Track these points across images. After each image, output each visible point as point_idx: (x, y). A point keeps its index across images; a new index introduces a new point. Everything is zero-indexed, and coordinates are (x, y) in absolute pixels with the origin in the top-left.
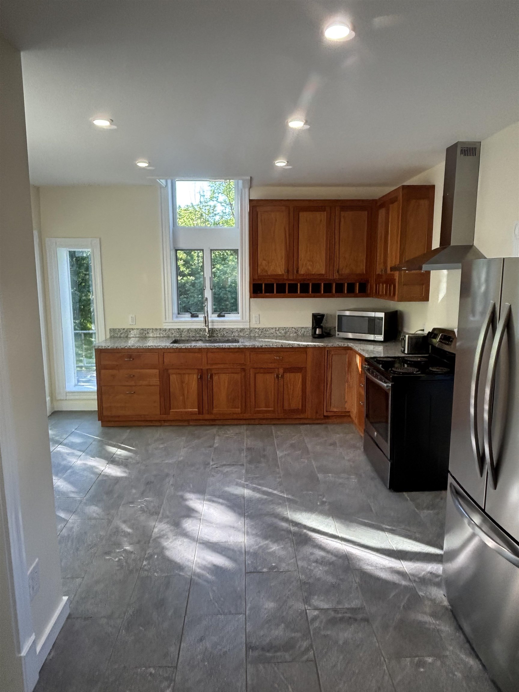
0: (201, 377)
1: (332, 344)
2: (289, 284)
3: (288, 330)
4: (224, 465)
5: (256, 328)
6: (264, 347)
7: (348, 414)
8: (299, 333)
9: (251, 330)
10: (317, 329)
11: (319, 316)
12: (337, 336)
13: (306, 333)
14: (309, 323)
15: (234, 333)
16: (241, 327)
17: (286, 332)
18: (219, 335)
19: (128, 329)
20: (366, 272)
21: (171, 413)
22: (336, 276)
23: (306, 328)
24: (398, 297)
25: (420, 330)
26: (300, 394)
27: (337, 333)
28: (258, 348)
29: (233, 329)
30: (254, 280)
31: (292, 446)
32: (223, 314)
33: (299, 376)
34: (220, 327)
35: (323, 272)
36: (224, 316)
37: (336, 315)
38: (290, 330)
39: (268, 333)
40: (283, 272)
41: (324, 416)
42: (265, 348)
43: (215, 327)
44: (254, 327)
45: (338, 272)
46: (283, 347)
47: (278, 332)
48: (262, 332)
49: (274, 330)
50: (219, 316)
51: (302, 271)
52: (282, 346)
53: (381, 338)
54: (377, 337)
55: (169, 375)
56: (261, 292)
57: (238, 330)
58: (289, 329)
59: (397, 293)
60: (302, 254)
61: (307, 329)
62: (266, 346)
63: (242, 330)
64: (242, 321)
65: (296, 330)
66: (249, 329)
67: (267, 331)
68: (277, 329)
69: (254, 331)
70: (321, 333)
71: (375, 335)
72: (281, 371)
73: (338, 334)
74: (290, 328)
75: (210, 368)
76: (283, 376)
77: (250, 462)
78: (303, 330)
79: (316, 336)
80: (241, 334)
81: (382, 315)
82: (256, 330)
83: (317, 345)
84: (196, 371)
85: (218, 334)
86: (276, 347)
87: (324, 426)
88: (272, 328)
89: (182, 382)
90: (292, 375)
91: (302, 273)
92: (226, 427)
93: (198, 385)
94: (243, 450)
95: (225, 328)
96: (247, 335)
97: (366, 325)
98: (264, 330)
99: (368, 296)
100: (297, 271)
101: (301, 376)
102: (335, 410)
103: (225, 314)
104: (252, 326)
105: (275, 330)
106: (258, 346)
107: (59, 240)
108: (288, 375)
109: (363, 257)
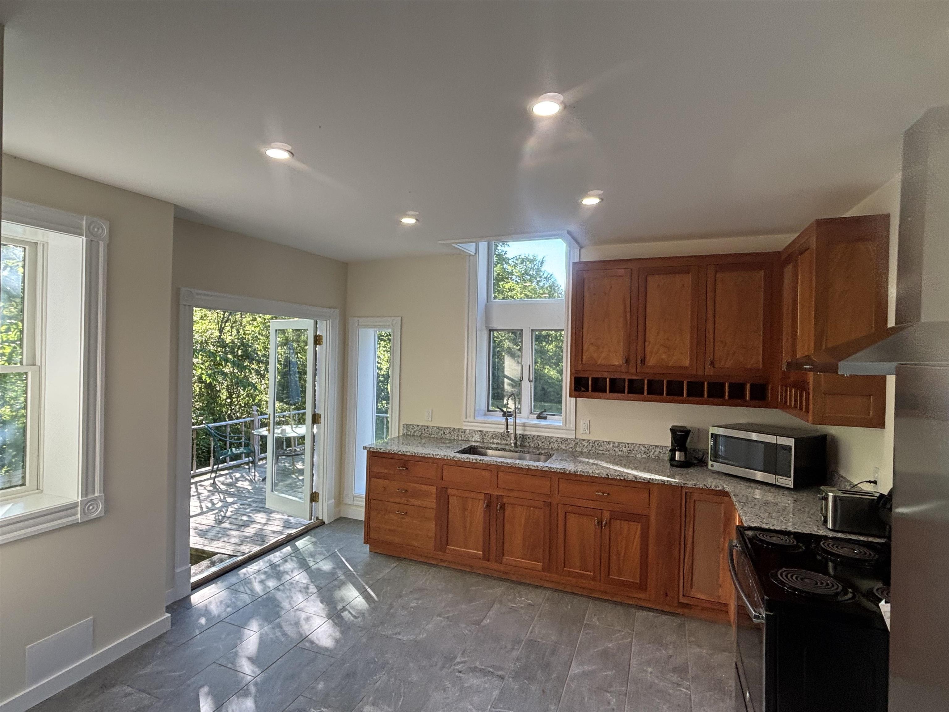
0: (488, 506)
1: (694, 483)
2: (629, 380)
3: (632, 447)
4: (474, 670)
5: (584, 440)
6: (579, 473)
7: (724, 609)
8: (651, 454)
9: (577, 442)
10: (677, 453)
11: (681, 431)
12: (710, 467)
13: (662, 455)
14: (667, 441)
15: (552, 444)
16: (564, 436)
17: (630, 450)
18: (532, 445)
19: (423, 426)
20: (763, 365)
21: (447, 551)
22: (709, 371)
23: (662, 447)
24: (813, 415)
25: (867, 482)
26: (638, 556)
27: (710, 463)
28: (570, 474)
29: (551, 438)
30: (577, 372)
31: (605, 654)
32: (545, 415)
33: (636, 529)
34: (534, 433)
35: (687, 363)
36: (545, 418)
37: (709, 432)
38: (636, 449)
39: (601, 448)
40: (621, 363)
41: (679, 603)
42: (581, 476)
43: (527, 433)
44: (581, 438)
45: (712, 363)
46: (610, 477)
47: (617, 450)
48: (593, 446)
49: (611, 446)
50: (539, 417)
51: (652, 361)
52: (607, 475)
53: (789, 482)
54: (781, 481)
55: (448, 496)
56: (587, 390)
57: (559, 440)
58: (634, 447)
59: (811, 406)
60: (651, 336)
61: (664, 449)
62: (583, 472)
63: (566, 440)
64: (564, 428)
65: (648, 449)
66: (574, 441)
67: (601, 446)
68: (617, 444)
69: (581, 444)
70: (683, 459)
71: (777, 477)
72: (607, 515)
73: (712, 466)
74: (636, 444)
75: (502, 494)
76: (609, 523)
77: (517, 675)
78: (658, 450)
79: (675, 463)
80: (563, 447)
81: (790, 442)
82: (584, 443)
83: (668, 481)
84: (482, 497)
85: (530, 443)
86: (597, 476)
87: (678, 621)
88: (609, 443)
89: (465, 509)
90: (625, 525)
91: (650, 364)
92: (520, 588)
93: (484, 516)
94: (520, 642)
95: (540, 436)
96: (571, 449)
97: (759, 456)
98: (596, 443)
99: (767, 406)
100: (643, 361)
101: (639, 528)
102: (699, 596)
103: (547, 414)
104: (579, 437)
105: (613, 446)
106: (570, 471)
107: (361, 320)
108: (617, 524)
109: (757, 342)
